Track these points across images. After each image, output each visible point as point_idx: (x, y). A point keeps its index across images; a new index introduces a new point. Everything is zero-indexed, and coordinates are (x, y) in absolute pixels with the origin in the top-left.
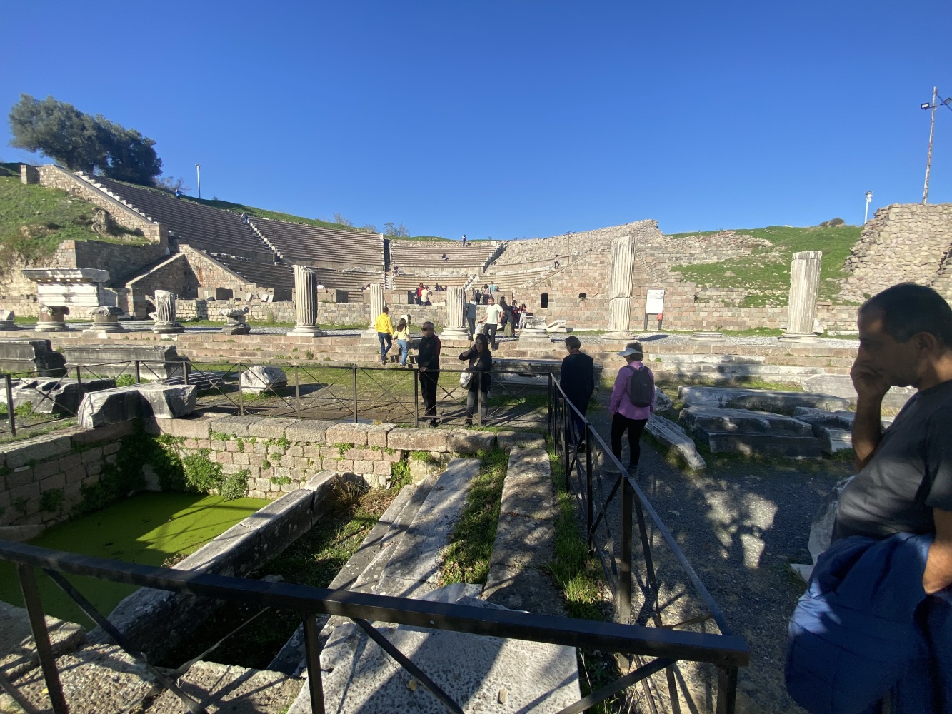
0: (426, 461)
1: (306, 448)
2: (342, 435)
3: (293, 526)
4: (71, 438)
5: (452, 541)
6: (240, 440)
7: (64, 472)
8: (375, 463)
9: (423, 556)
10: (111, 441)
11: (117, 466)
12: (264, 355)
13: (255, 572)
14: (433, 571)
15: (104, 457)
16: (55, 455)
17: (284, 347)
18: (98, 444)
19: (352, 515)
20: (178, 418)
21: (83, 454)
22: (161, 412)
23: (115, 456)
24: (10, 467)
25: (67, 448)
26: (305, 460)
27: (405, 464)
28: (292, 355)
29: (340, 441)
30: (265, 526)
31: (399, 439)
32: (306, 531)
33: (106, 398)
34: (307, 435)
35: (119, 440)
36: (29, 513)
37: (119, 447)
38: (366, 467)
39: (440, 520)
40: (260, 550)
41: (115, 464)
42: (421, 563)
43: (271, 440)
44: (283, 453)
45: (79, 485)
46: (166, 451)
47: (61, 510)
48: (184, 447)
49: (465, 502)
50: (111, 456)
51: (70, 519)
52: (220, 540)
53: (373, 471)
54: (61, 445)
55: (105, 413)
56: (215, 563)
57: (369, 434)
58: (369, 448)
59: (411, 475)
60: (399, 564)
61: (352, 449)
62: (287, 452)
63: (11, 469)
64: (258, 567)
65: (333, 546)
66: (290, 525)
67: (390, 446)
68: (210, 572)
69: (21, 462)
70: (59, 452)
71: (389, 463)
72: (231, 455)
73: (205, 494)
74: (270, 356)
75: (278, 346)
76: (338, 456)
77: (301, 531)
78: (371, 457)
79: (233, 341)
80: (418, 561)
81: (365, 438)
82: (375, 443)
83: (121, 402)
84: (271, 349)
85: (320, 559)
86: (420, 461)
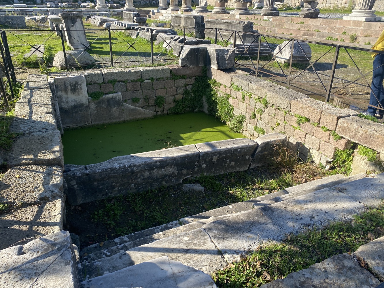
0: (371, 161)
1: (277, 111)
2: (302, 108)
3: (230, 161)
4: (171, 70)
5: (285, 241)
6: (243, 93)
7: (166, 89)
8: (322, 142)
9: (247, 234)
10: (190, 77)
11: (191, 93)
12: (319, 36)
13: (193, 178)
14: (237, 252)
15: (186, 85)
16: (162, 78)
17: (336, 30)
18: (184, 77)
19: (280, 175)
20: (221, 70)
21: (176, 81)
22: (214, 65)
23: (191, 86)
24: (143, 79)
25: (168, 75)
26: (275, 120)
27: (349, 155)
28: (340, 37)
29: (299, 112)
30: (205, 152)
31: (348, 128)
32: (242, 169)
33: (189, 50)
34: (279, 101)
35: (194, 77)
36: (150, 105)
37: (193, 81)
38: (314, 143)
39: (302, 216)
40: (200, 167)
41: (191, 91)
42: (237, 238)
43: (259, 98)
44: (264, 111)
45: (172, 98)
46: (212, 90)
47: (164, 108)
48: (220, 90)
49: (350, 217)
50: (189, 86)
51: (168, 114)
52: (178, 149)
53: (319, 149)
54: (166, 73)
55: (188, 59)
56: (162, 160)
57: (323, 114)
58: (320, 127)
59: (352, 167)
60: (223, 226)
61: (307, 123)
62: (266, 110)
63: (143, 80)
64: (196, 176)
65: (247, 189)
66: (228, 160)
67: (339, 132)
68: (158, 164)
69: (147, 77)
70: (164, 76)
71: (333, 147)
72: (238, 102)
73: (224, 123)
74: (323, 37)
75: (331, 29)
76: (296, 125)
77: (238, 168)
78: (320, 136)
79: (303, 23)
80: (238, 236)
81: (319, 117)
82: (325, 124)
83: (196, 53)
84: (326, 31)
85: (231, 192)
86: (364, 157)
